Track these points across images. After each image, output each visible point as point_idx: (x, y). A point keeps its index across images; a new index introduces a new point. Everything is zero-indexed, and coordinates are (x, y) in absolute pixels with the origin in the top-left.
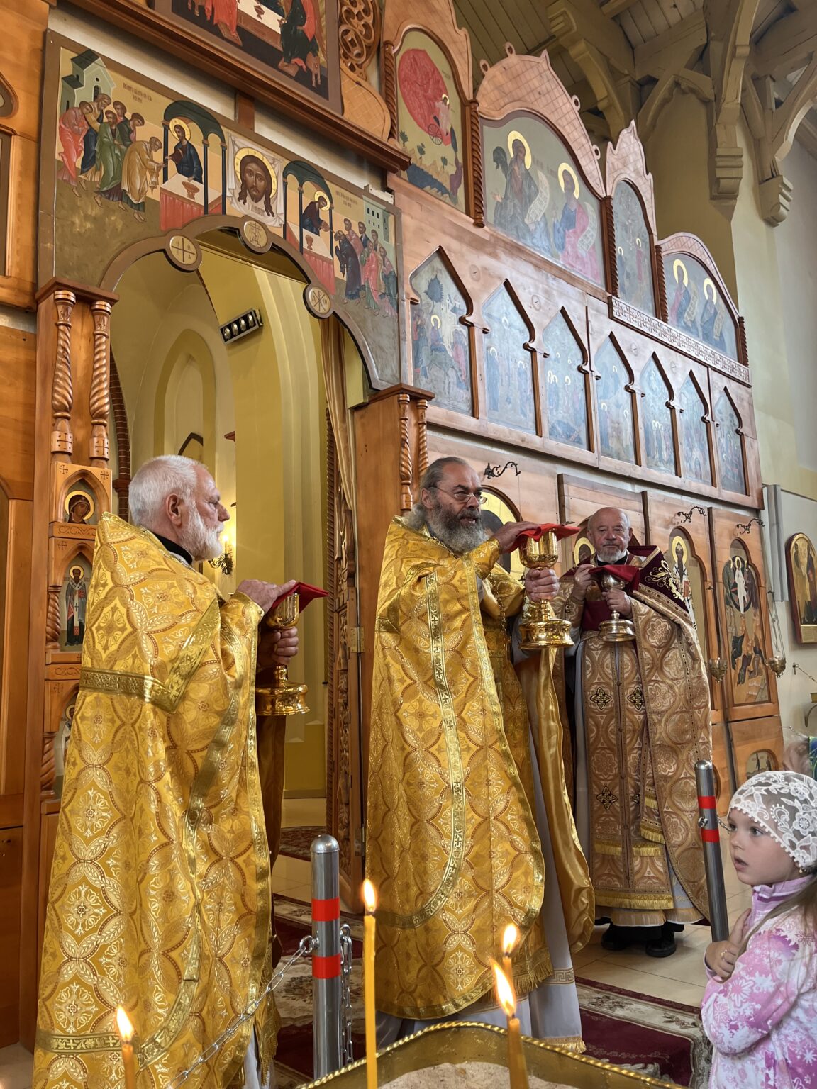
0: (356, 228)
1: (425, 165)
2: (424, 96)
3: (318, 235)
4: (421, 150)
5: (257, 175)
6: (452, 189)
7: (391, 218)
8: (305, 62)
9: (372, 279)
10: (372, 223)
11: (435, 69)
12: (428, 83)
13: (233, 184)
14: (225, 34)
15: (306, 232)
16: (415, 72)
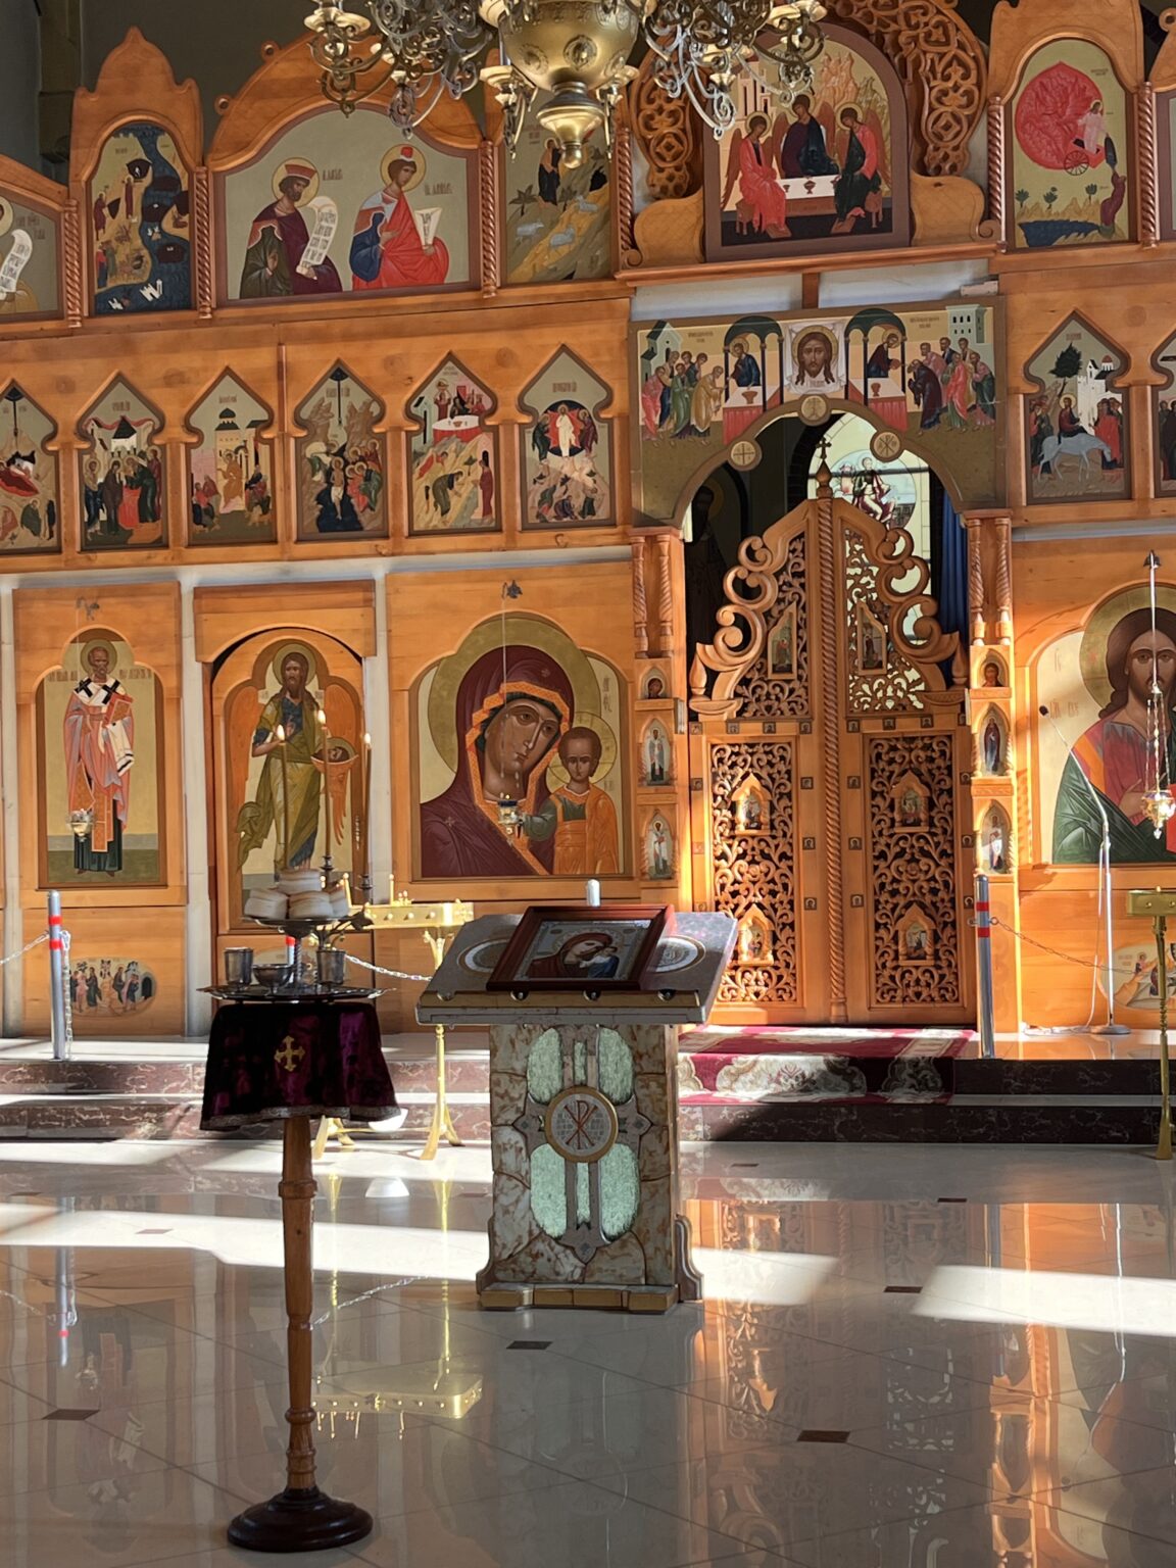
0: (936, 348)
1: (1057, 214)
2: (1058, 124)
3: (886, 376)
4: (1050, 198)
5: (816, 350)
6: (1102, 221)
7: (990, 309)
8: (863, 208)
9: (958, 396)
10: (959, 332)
11: (1078, 75)
12: (1067, 102)
13: (791, 370)
14: (773, 236)
15: (871, 381)
16: (1043, 102)
